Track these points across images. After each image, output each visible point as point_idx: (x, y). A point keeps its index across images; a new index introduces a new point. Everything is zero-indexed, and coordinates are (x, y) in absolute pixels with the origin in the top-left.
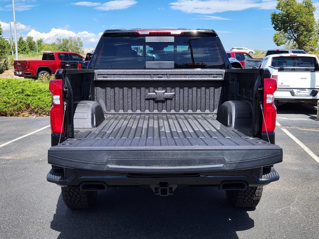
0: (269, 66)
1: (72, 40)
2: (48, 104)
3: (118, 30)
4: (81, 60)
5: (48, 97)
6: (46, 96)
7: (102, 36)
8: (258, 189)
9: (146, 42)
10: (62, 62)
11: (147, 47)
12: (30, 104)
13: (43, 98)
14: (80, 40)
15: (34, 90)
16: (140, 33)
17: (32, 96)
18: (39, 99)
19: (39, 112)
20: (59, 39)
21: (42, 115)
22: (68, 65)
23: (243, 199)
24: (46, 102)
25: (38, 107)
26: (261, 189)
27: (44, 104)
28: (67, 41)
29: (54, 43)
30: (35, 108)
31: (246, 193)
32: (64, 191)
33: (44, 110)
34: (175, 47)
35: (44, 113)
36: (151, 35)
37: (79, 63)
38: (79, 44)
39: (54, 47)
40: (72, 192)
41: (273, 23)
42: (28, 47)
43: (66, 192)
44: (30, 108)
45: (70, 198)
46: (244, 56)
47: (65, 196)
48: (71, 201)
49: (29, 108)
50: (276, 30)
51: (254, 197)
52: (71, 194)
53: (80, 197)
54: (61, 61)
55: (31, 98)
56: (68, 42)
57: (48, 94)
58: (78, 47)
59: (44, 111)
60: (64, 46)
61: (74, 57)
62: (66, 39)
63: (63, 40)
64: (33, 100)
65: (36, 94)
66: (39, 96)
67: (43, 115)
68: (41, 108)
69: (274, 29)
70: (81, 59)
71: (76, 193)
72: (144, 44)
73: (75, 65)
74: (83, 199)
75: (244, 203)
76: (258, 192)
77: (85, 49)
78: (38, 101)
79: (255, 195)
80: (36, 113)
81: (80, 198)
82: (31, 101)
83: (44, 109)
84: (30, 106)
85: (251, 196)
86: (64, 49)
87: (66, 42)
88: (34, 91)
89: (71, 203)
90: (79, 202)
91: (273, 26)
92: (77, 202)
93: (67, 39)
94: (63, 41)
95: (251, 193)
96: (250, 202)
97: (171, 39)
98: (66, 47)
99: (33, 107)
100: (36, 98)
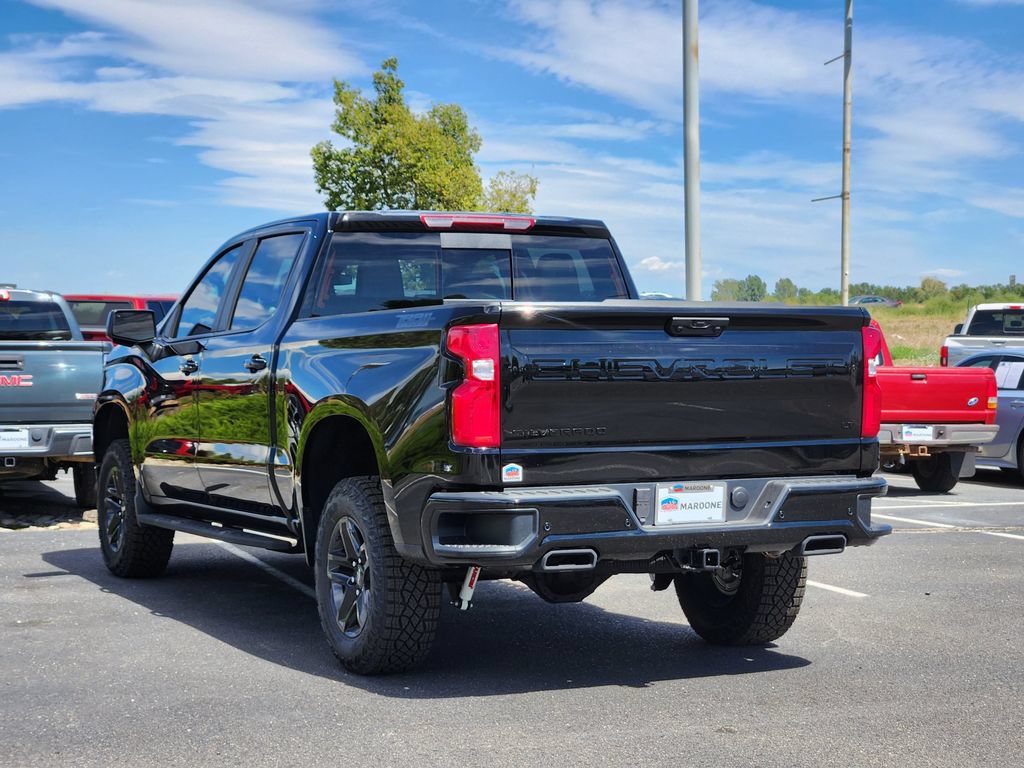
9: (442, 246)
16: (430, 222)
31: (776, 600)
32: (390, 615)
40: (408, 617)
47: (388, 629)
51: (790, 608)
52: (405, 621)
71: (415, 620)
76: (798, 595)
79: (793, 604)
81: (422, 634)
85: (785, 605)
95: (785, 598)
96: (777, 623)
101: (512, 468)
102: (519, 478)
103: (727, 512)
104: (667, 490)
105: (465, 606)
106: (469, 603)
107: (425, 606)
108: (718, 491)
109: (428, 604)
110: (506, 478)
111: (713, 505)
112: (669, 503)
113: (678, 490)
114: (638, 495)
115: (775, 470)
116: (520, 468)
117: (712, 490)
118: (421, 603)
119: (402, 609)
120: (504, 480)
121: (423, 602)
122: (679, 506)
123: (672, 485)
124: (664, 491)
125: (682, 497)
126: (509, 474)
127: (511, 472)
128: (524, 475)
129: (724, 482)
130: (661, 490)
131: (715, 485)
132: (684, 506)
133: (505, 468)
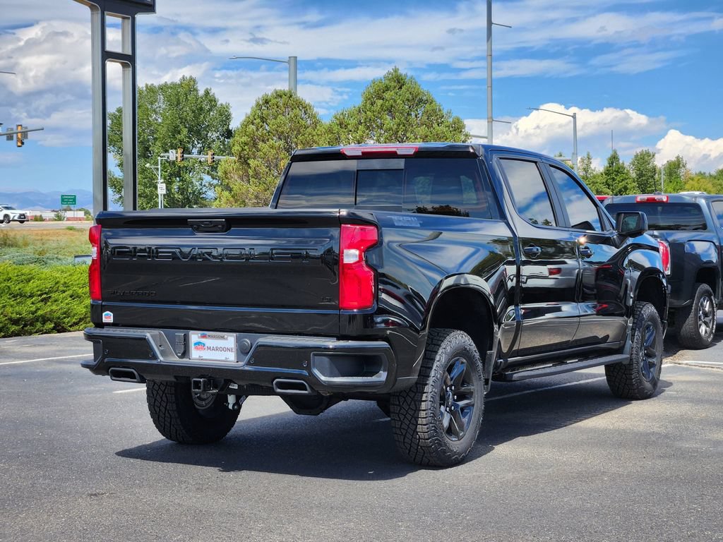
8: (421, 424)
16: (347, 153)
31: (403, 432)
40: (158, 407)
42: (635, 184)
45: (157, 416)
52: (157, 409)
76: (421, 431)
81: (171, 419)
85: (412, 437)
89: (161, 425)
90: (171, 426)
92: (169, 426)
101: (107, 314)
102: (111, 320)
103: (237, 355)
104: (196, 336)
105: (230, 407)
108: (230, 340)
110: (104, 320)
111: (228, 350)
112: (198, 345)
113: (204, 336)
114: (176, 338)
115: (273, 329)
116: (112, 314)
117: (227, 339)
119: (153, 401)
122: (206, 347)
123: (200, 333)
124: (194, 337)
125: (208, 342)
126: (106, 318)
127: (108, 316)
128: (114, 319)
129: (235, 334)
130: (193, 336)
131: (228, 336)
132: (209, 348)
133: (104, 314)
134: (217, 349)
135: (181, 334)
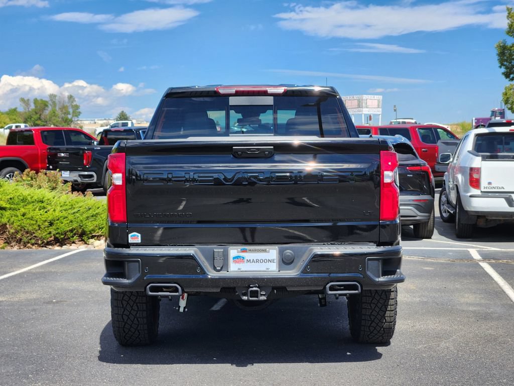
0: (469, 152)
1: (57, 102)
2: (41, 224)
3: (188, 87)
4: (90, 144)
5: (40, 211)
6: (37, 209)
7: (163, 97)
8: (389, 311)
9: (230, 104)
10: (50, 149)
11: (232, 112)
12: (6, 224)
13: (32, 214)
14: (74, 100)
15: (11, 199)
16: (221, 91)
17: (10, 209)
18: (24, 215)
19: (25, 239)
20: (26, 99)
21: (29, 245)
22: (63, 155)
23: (369, 326)
24: (37, 221)
25: (21, 230)
26: (392, 311)
27: (33, 224)
28: (45, 105)
29: (15, 110)
30: (17, 232)
31: (373, 318)
32: (116, 314)
33: (34, 235)
34: (275, 113)
35: (33, 241)
36: (238, 94)
37: (87, 150)
38: (71, 111)
39: (14, 117)
40: (127, 316)
41: (502, 65)
43: (119, 316)
44: (7, 233)
45: (123, 323)
46: (437, 133)
47: (117, 321)
48: (125, 329)
49: (5, 232)
50: (508, 80)
51: (385, 323)
52: (125, 318)
53: (137, 323)
54: (49, 146)
55: (8, 213)
56: (47, 106)
57: (40, 207)
58: (70, 117)
59: (34, 239)
60: (38, 116)
61: (74, 138)
62: (42, 100)
63: (36, 101)
64: (12, 216)
65: (16, 206)
66: (22, 210)
67: (31, 246)
68: (27, 233)
69: (503, 76)
70: (88, 141)
71: (132, 317)
72: (227, 108)
73: (78, 155)
74: (142, 326)
75: (371, 333)
76: (388, 316)
77: (85, 122)
78: (22, 220)
79: (386, 320)
80: (19, 241)
81: (138, 325)
82: (8, 220)
83: (34, 233)
84: (7, 228)
85: (380, 321)
86: (37, 122)
87: (41, 105)
88: (13, 200)
89: (125, 332)
90: (135, 331)
91: (503, 70)
92: (133, 332)
93: (44, 99)
94: (35, 103)
95: (379, 317)
96: (379, 332)
97: (269, 101)
98: (42, 117)
99: (12, 231)
100: (18, 213)
101: (134, 235)
102: (139, 240)
103: (279, 265)
104: (236, 251)
105: (181, 310)
106: (185, 308)
107: (136, 309)
108: (273, 252)
109: (138, 308)
110: (131, 241)
111: (270, 261)
112: (237, 259)
113: (244, 251)
114: (215, 254)
116: (139, 235)
117: (269, 252)
118: (133, 308)
119: (123, 311)
120: (129, 242)
121: (135, 308)
122: (245, 260)
124: (234, 251)
125: (247, 256)
126: (132, 238)
127: (133, 237)
128: (142, 239)
129: (277, 247)
130: (231, 251)
131: (269, 249)
132: (248, 261)
133: (130, 235)
134: (257, 261)
135: (218, 250)
